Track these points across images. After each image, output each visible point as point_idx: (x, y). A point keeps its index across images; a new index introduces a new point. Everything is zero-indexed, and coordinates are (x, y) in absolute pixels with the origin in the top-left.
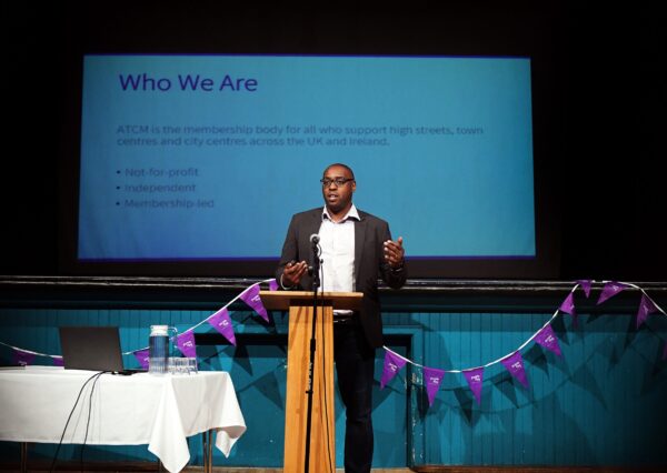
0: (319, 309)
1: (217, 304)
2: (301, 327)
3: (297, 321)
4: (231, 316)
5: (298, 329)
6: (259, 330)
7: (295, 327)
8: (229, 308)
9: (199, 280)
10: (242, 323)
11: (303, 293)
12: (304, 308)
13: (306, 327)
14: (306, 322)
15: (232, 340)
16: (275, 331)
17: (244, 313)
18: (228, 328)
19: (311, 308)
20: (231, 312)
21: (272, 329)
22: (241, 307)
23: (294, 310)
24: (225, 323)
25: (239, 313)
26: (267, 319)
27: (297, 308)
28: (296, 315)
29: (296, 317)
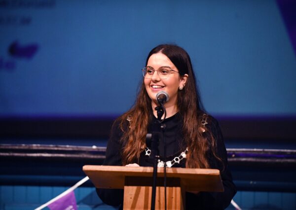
12: (143, 188)
19: (151, 188)
27: (135, 188)
28: (133, 198)
29: (132, 200)
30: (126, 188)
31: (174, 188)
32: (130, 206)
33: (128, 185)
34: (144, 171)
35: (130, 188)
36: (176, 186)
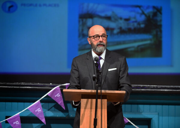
0: (99, 101)
1: (35, 98)
2: (88, 112)
3: (85, 108)
4: (42, 106)
5: (86, 113)
6: (60, 114)
7: (84, 111)
8: (41, 101)
9: (23, 84)
10: (49, 110)
11: (89, 91)
12: (90, 100)
13: (91, 111)
14: (91, 108)
15: (44, 120)
16: (69, 115)
17: (50, 104)
18: (40, 113)
19: (94, 100)
20: (42, 104)
21: (67, 114)
22: (48, 100)
23: (83, 101)
24: (39, 110)
25: (47, 104)
26: (64, 108)
27: (86, 100)
28: (85, 104)
29: (85, 105)
30: (82, 100)
31: (104, 100)
32: (84, 108)
33: (83, 98)
34: (91, 92)
35: (84, 100)
36: (105, 99)
